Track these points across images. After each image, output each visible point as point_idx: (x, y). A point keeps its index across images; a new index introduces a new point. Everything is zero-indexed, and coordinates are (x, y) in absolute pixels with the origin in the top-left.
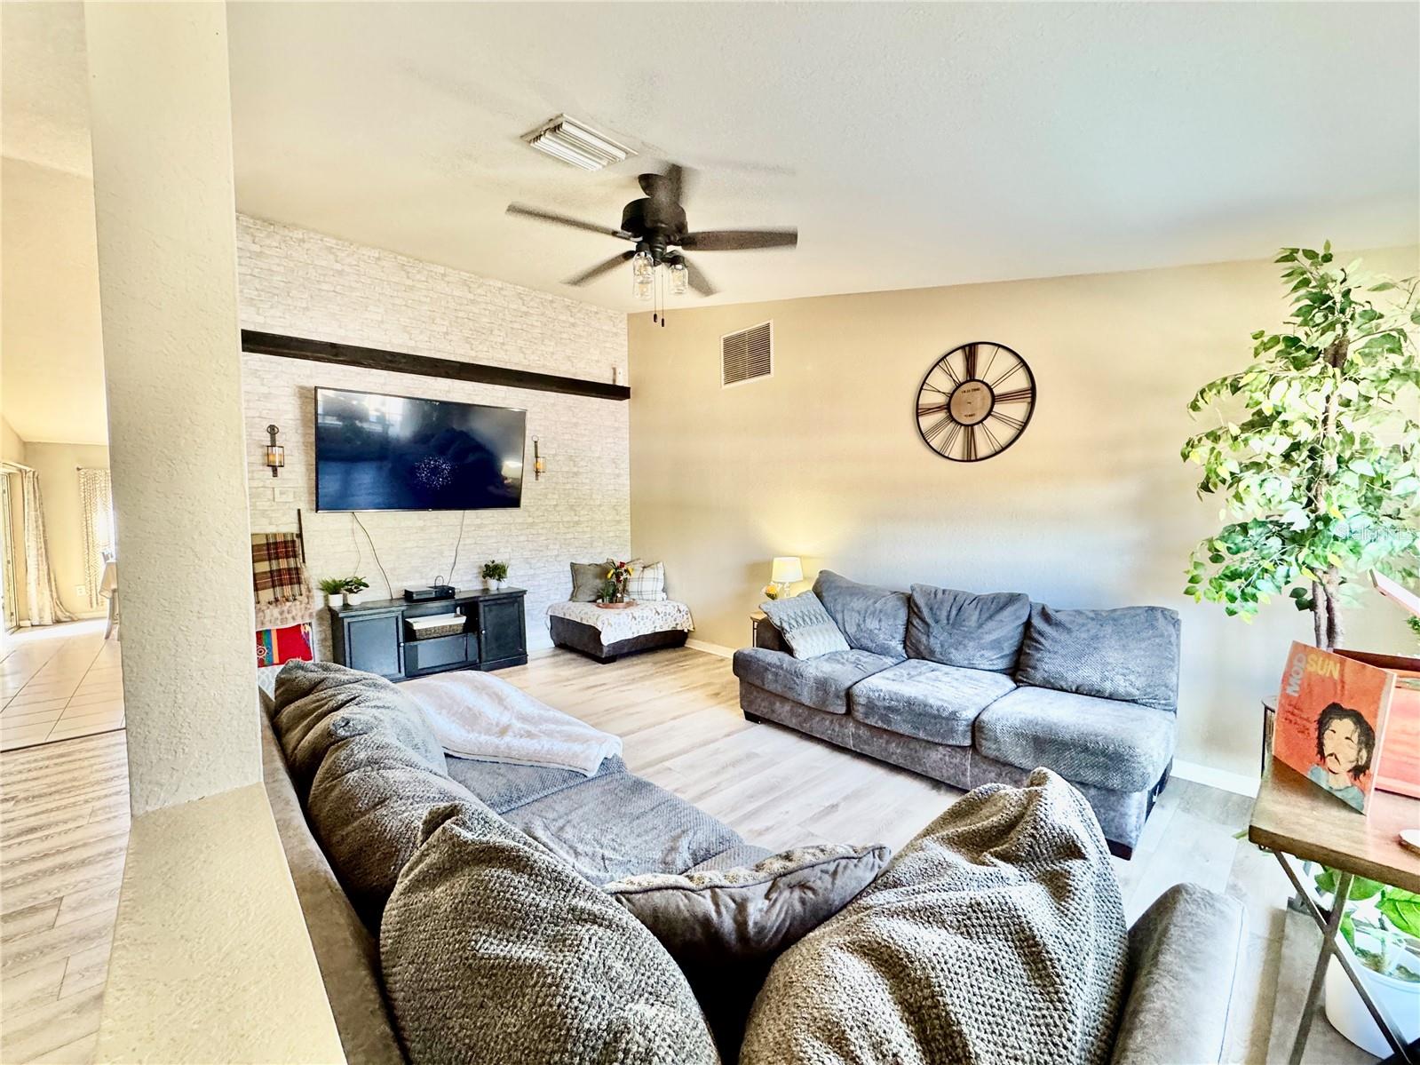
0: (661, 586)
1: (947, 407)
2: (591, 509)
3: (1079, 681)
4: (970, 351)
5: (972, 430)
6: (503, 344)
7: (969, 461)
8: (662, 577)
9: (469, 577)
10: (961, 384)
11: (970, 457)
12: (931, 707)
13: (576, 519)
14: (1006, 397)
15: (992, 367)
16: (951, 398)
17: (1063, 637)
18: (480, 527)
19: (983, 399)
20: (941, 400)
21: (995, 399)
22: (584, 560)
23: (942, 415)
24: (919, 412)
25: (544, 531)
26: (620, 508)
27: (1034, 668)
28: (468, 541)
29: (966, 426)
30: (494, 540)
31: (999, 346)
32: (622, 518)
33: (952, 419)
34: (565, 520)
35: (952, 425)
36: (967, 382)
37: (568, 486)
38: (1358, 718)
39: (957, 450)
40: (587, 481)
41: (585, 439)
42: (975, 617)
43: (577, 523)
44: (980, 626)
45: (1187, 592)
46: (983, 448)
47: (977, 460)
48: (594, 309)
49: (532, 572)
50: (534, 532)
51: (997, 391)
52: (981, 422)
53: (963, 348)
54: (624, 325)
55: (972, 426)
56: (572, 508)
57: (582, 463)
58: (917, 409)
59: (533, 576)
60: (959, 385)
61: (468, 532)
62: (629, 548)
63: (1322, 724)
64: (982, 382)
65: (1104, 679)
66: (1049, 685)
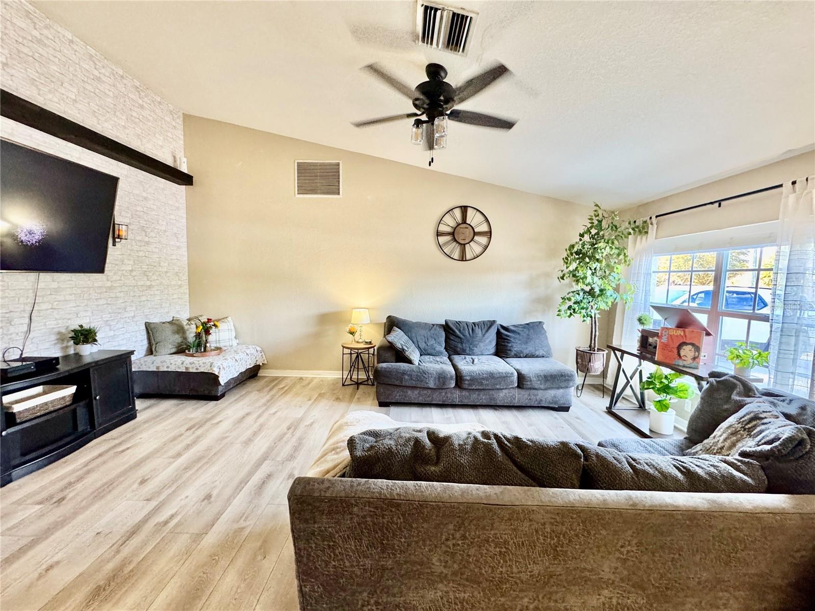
0: (234, 334)
1: (452, 234)
2: (160, 275)
3: (528, 353)
4: (464, 209)
5: (465, 247)
6: (75, 101)
7: (462, 260)
8: (233, 328)
9: (47, 345)
10: (460, 224)
11: (463, 258)
12: (502, 373)
13: (148, 283)
14: (480, 234)
15: (473, 218)
16: (455, 230)
17: (517, 336)
18: (57, 291)
19: (469, 232)
20: (449, 230)
21: (475, 234)
22: (155, 319)
23: (448, 238)
24: (439, 234)
25: (122, 295)
26: (181, 275)
27: (510, 350)
28: (44, 307)
29: (461, 244)
30: (72, 305)
31: (478, 210)
32: (183, 283)
33: (455, 240)
34: (139, 283)
35: (455, 243)
36: (462, 223)
37: (141, 254)
38: (693, 345)
39: (456, 255)
40: (157, 250)
41: (154, 213)
42: (480, 332)
43: (150, 287)
44: (484, 335)
45: (558, 315)
46: (469, 255)
47: (466, 260)
48: (159, 99)
49: (112, 333)
50: (112, 295)
51: (476, 230)
52: (469, 243)
53: (461, 207)
54: (180, 121)
55: (464, 245)
56: (145, 273)
57: (152, 234)
58: (437, 232)
59: (114, 337)
60: (459, 225)
61: (43, 296)
62: (188, 307)
63: (679, 348)
64: (469, 225)
65: (536, 351)
66: (517, 356)
